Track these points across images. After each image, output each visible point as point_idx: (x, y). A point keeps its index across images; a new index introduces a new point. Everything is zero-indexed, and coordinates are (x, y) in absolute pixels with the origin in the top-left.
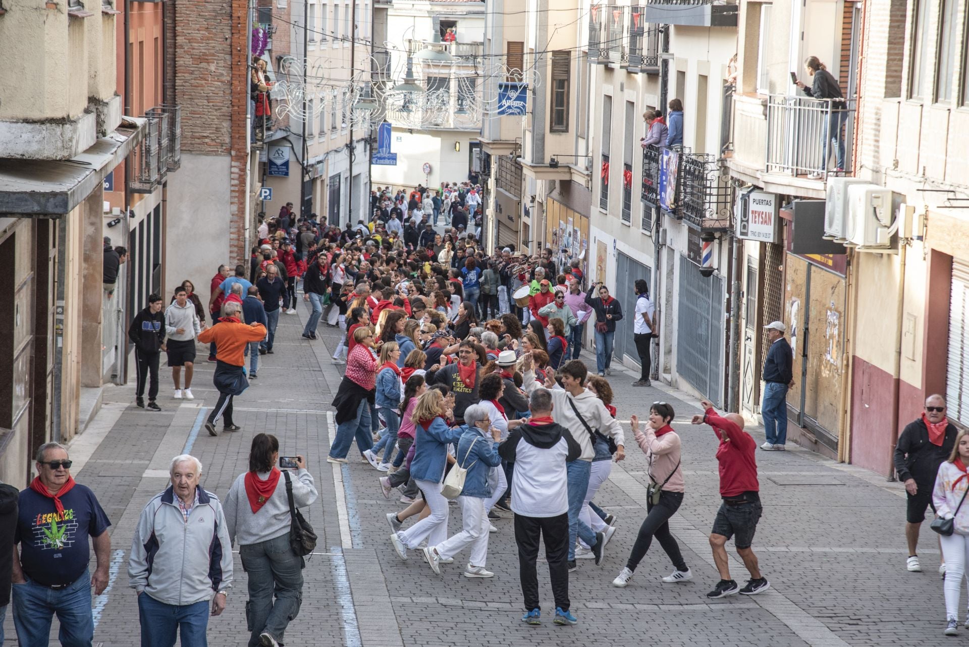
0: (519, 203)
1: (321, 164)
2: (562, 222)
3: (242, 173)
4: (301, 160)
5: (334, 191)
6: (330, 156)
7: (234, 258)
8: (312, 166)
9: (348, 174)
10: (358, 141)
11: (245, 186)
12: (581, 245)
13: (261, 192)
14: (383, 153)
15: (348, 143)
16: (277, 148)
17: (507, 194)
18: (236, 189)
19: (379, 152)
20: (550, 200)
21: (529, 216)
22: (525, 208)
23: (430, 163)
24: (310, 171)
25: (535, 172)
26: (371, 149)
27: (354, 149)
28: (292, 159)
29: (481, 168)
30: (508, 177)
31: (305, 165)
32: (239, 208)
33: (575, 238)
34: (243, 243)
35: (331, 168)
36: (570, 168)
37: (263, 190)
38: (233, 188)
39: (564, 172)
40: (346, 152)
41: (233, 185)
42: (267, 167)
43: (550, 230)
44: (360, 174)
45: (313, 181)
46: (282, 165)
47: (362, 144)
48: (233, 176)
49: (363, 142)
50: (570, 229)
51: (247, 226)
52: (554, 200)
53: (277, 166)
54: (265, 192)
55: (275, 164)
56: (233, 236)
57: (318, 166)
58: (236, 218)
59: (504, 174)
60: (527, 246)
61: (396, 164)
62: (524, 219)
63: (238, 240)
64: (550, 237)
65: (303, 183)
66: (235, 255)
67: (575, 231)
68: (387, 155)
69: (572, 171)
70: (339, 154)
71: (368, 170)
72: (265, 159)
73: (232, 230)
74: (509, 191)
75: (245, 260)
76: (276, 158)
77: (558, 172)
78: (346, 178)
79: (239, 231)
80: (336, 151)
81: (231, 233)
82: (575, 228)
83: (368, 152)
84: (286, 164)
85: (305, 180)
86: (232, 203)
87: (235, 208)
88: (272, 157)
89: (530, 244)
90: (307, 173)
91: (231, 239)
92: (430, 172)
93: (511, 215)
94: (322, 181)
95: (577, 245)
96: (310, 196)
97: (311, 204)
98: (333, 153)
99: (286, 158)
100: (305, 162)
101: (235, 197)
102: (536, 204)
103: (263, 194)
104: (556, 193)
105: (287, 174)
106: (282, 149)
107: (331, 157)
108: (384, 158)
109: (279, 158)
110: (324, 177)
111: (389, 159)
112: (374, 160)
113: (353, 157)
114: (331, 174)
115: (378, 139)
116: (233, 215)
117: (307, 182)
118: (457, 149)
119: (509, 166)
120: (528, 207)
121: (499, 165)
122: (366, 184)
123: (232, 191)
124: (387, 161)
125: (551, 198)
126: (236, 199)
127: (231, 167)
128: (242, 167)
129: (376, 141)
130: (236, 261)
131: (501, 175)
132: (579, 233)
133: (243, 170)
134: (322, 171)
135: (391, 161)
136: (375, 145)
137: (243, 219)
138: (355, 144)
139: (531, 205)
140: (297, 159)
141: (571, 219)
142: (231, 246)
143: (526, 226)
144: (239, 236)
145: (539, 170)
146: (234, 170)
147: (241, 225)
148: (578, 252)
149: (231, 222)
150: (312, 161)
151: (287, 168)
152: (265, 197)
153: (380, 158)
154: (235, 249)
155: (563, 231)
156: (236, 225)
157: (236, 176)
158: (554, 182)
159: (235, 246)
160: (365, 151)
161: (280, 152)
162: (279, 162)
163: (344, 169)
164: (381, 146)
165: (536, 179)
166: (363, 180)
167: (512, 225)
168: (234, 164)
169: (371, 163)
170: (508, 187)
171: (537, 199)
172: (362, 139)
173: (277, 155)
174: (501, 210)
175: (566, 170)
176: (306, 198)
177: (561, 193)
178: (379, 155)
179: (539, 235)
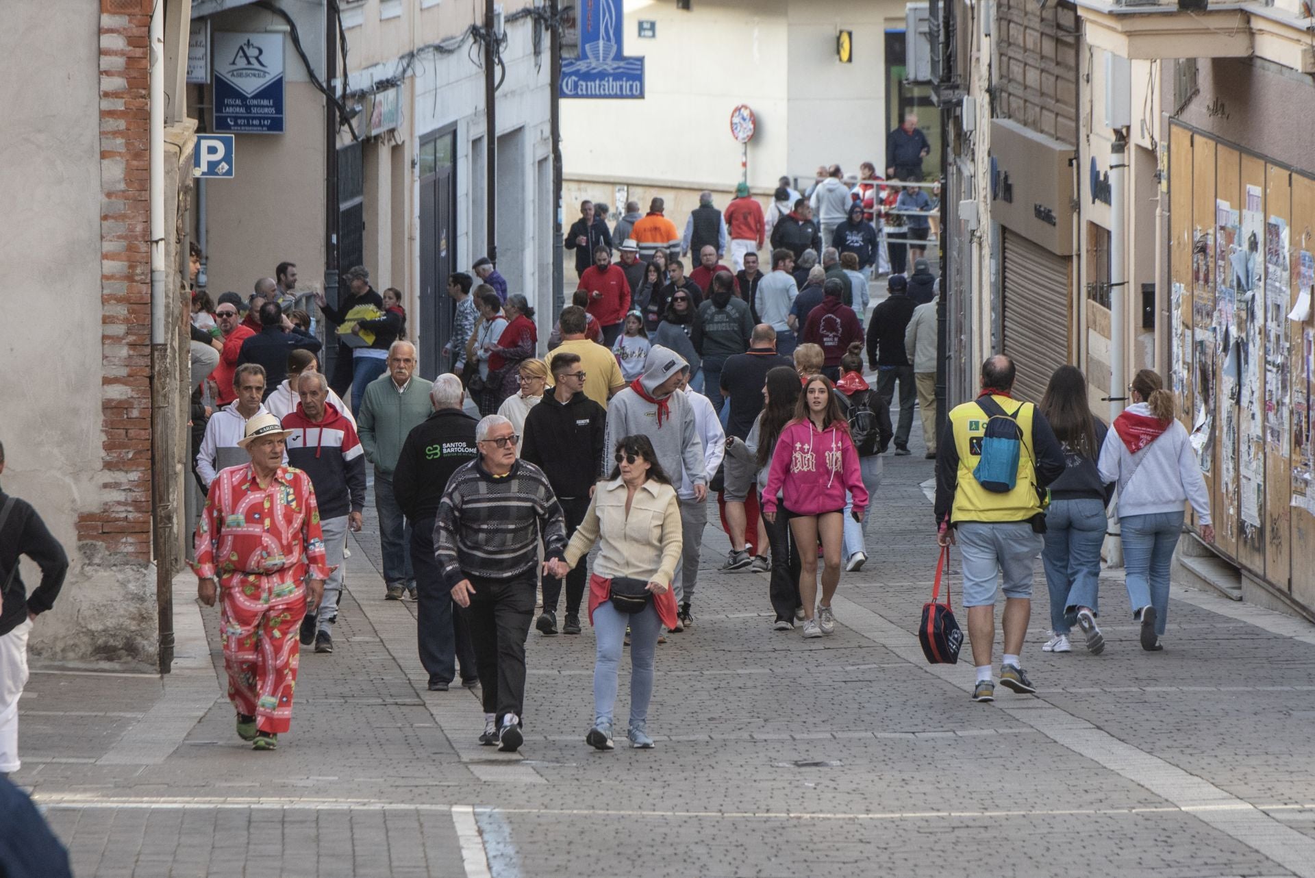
0: (1073, 159)
1: (391, 93)
2: (1224, 205)
3: (138, 52)
4: (322, 76)
5: (436, 183)
6: (418, 66)
7: (116, 340)
8: (362, 96)
9: (481, 129)
10: (512, 19)
11: (149, 96)
12: (1295, 274)
13: (197, 147)
14: (598, 57)
15: (479, 22)
16: (241, 39)
17: (1030, 134)
18: (119, 105)
19: (584, 56)
20: (1181, 137)
21: (1107, 201)
22: (1095, 174)
23: (756, 106)
24: (354, 113)
25: (1129, 34)
26: (556, 48)
27: (498, 42)
28: (294, 74)
29: (934, 64)
30: (1033, 77)
31: (339, 92)
32: (129, 171)
33: (1273, 253)
34: (145, 289)
35: (423, 106)
36: (1247, 16)
37: (205, 144)
38: (106, 105)
39: (1229, 32)
40: (471, 54)
41: (107, 95)
42: (210, 104)
43: (1184, 237)
44: (519, 130)
45: (367, 146)
46: (263, 94)
47: (527, 25)
48: (106, 62)
49: (529, 23)
50: (1253, 223)
51: (159, 231)
52: (1194, 131)
53: (243, 97)
54: (212, 150)
55: (237, 94)
56: (111, 266)
57: (380, 97)
58: (119, 205)
59: (1016, 69)
60: (1106, 303)
61: (641, 96)
62: (1093, 211)
63: (130, 278)
64: (1184, 261)
65: (333, 156)
66: (119, 329)
67: (1272, 230)
68: (610, 66)
69: (1256, 24)
70: (453, 58)
71: (548, 115)
72: (202, 75)
73: (108, 246)
74: (1035, 125)
75: (154, 347)
76: (239, 73)
77: (1206, 32)
78: (476, 142)
79: (131, 248)
80: (440, 49)
81: (105, 256)
82: (1273, 220)
83: (546, 57)
84: (274, 91)
85: (338, 146)
86: (104, 155)
87: (115, 171)
88: (224, 70)
89: (1114, 295)
90: (345, 120)
91: (104, 277)
92: (756, 136)
93: (1046, 205)
94: (397, 150)
95: (1280, 275)
96: (357, 200)
97: (362, 226)
98: (430, 54)
99: (274, 70)
100: (338, 83)
101: (116, 133)
102: (1131, 155)
103: (205, 158)
104: (1199, 111)
105: (277, 124)
106: (258, 39)
107: (425, 68)
108: (602, 75)
109: (248, 71)
110: (401, 136)
111: (617, 77)
112: (567, 85)
113: (498, 70)
114: (425, 126)
115: (578, 13)
116: (109, 195)
117: (346, 149)
118: (845, 55)
119: (1032, 39)
120: (1102, 168)
121: (999, 43)
122: (542, 162)
123: (104, 114)
124: (611, 85)
125: (1186, 127)
126: (120, 141)
127: (100, 31)
128: (136, 32)
129: (572, 23)
130: (124, 352)
131: (1006, 76)
132: (1285, 234)
133: (141, 41)
134: (395, 112)
135: (626, 85)
136: (571, 35)
137: (145, 206)
138: (501, 27)
139: (1114, 159)
140: (311, 74)
141: (1256, 190)
142: (105, 300)
143: (1100, 235)
144: (132, 267)
145: (1139, 25)
146: (108, 41)
147: (139, 228)
148: (1284, 300)
149: (105, 218)
150: (359, 80)
151: (279, 107)
152: (213, 166)
153: (587, 76)
154: (121, 311)
155: (1230, 234)
156: (121, 228)
157: (119, 62)
158: (1192, 63)
159: (119, 300)
160: (537, 52)
161: (252, 52)
162: (250, 85)
163: (469, 111)
164: (591, 36)
165: (1130, 58)
166: (533, 148)
167: (1052, 239)
168: (107, 21)
169: (556, 93)
170: (1033, 112)
171: (1136, 138)
172: (526, 12)
173: (242, 63)
174: (1008, 189)
175: (1236, 22)
176: (344, 206)
177: (1218, 108)
178: (582, 66)
179: (1145, 260)
